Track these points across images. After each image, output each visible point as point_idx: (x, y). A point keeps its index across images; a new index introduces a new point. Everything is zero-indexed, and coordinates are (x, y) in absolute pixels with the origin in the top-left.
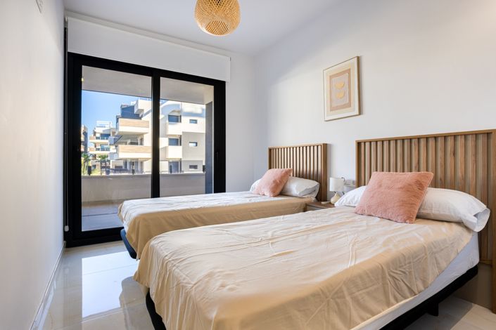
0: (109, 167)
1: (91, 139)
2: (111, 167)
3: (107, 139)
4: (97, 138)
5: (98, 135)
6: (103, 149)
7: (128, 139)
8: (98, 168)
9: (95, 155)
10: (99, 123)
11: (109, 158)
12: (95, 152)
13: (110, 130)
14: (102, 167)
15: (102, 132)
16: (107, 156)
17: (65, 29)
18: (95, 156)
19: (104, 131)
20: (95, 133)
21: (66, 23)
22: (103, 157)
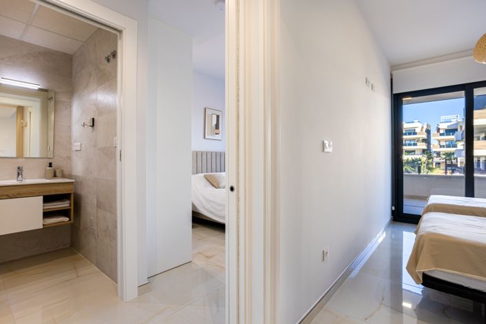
0: (456, 166)
1: (434, 135)
2: (459, 165)
3: (453, 135)
4: (441, 135)
5: (442, 132)
6: (448, 146)
7: (481, 132)
8: (443, 166)
9: (440, 152)
10: (443, 118)
11: (455, 156)
12: (439, 150)
13: (457, 124)
14: (447, 166)
15: (446, 128)
16: (453, 154)
17: (392, 79)
18: (438, 154)
19: (448, 126)
20: (438, 130)
21: (391, 75)
22: (449, 155)
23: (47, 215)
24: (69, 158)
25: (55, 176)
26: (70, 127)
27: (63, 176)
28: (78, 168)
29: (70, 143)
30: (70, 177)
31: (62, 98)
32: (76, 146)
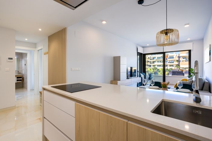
23: (17, 80)
24: (22, 70)
25: (19, 74)
26: (22, 65)
27: (21, 74)
28: (23, 73)
29: (22, 68)
30: (22, 74)
31: (21, 59)
32: (23, 68)
